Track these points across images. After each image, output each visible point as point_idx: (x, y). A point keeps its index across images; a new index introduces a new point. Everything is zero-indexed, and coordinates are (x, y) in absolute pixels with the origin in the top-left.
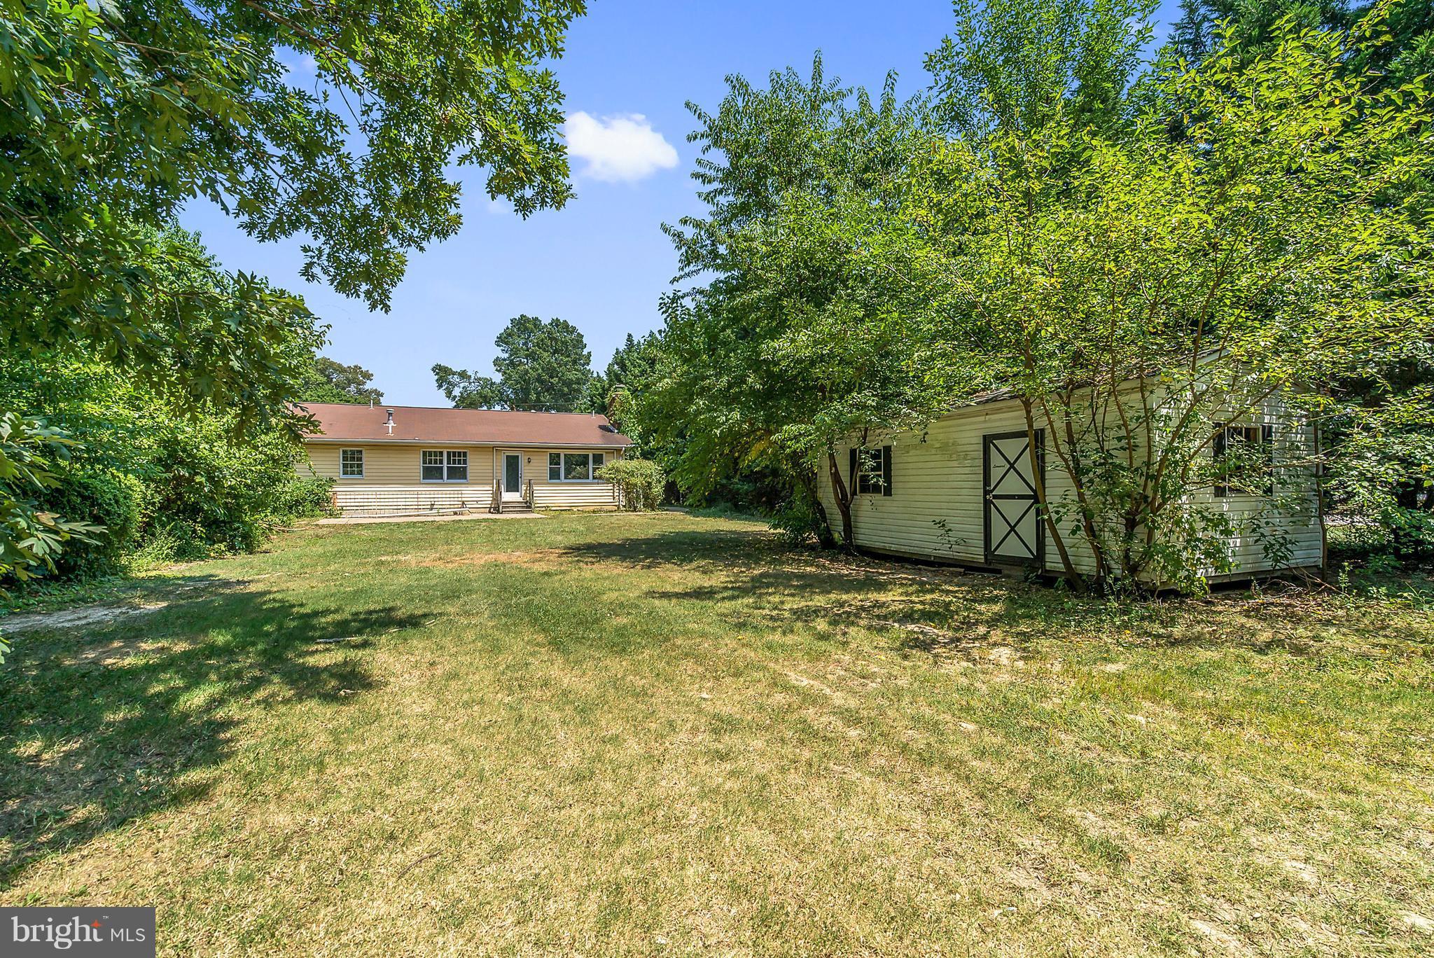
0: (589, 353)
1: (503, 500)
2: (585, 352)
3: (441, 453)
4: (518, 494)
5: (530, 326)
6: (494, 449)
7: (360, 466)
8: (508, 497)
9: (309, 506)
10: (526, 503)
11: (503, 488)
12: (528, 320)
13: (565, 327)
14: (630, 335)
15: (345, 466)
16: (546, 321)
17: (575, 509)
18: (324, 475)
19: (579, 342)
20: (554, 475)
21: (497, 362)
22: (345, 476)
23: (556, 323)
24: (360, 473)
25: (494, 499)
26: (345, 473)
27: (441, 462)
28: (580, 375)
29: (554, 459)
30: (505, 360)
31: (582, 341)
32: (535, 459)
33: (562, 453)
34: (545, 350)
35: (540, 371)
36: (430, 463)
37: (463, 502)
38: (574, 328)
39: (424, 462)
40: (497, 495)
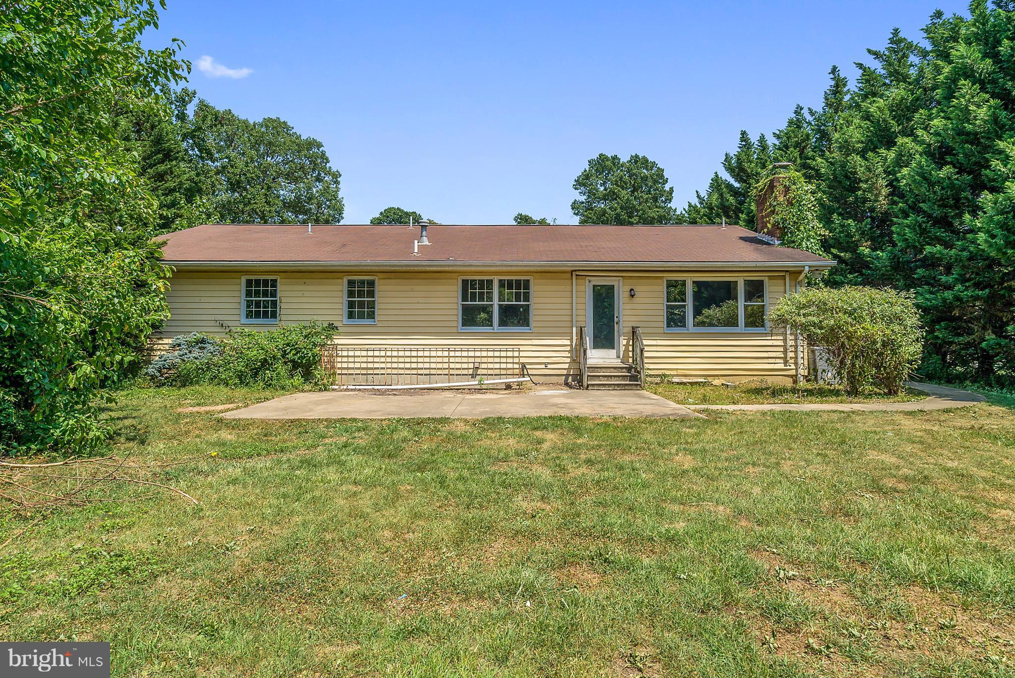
0: (672, 189)
1: (590, 362)
2: (667, 187)
3: (490, 282)
4: (612, 353)
5: (609, 163)
6: (575, 274)
7: (372, 305)
8: (597, 357)
9: (282, 369)
10: (629, 369)
11: (588, 341)
12: (607, 158)
13: (645, 163)
14: (744, 133)
15: (351, 305)
16: (624, 158)
17: (717, 382)
18: (323, 320)
19: (660, 178)
20: (675, 320)
21: (575, 206)
22: (351, 322)
23: (635, 159)
24: (371, 315)
25: (573, 361)
26: (351, 315)
27: (490, 299)
28: (661, 212)
29: (675, 290)
30: (583, 203)
31: (662, 176)
32: (641, 289)
33: (690, 280)
34: (623, 188)
35: (619, 210)
36: (473, 298)
37: (524, 366)
38: (654, 164)
39: (464, 298)
40: (578, 354)
